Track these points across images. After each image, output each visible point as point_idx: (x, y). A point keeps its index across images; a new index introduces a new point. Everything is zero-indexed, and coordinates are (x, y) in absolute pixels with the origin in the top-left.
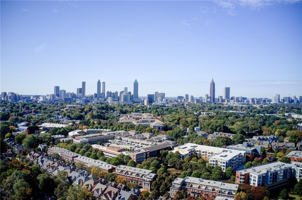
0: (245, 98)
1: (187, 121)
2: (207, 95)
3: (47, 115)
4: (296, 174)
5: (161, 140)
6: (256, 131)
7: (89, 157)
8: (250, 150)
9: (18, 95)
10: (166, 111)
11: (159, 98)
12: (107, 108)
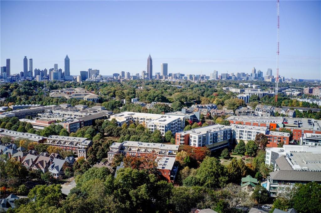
0: (183, 74)
1: (123, 93)
2: (144, 72)
4: (236, 135)
5: (96, 110)
6: (194, 101)
7: (16, 131)
8: (189, 116)
10: (101, 86)
11: (93, 75)
12: (36, 85)
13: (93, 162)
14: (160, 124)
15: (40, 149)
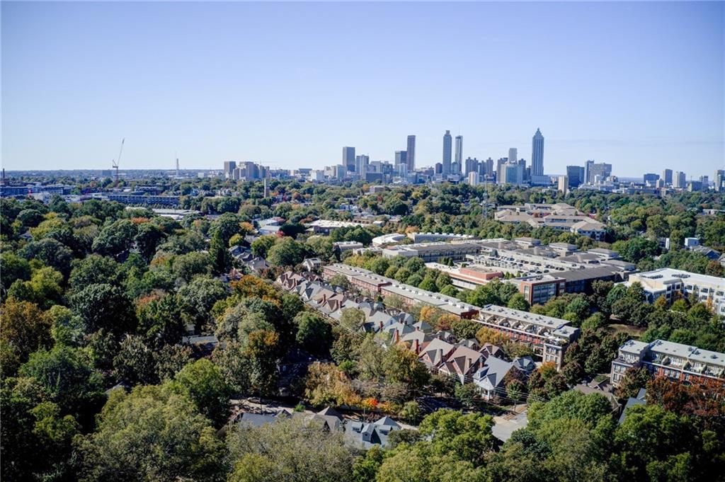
1: (666, 222)
2: (721, 173)
3: (324, 203)
5: (597, 259)
7: (417, 286)
9: (261, 166)
10: (612, 203)
11: (595, 177)
12: (466, 192)
13: (575, 378)
15: (462, 332)
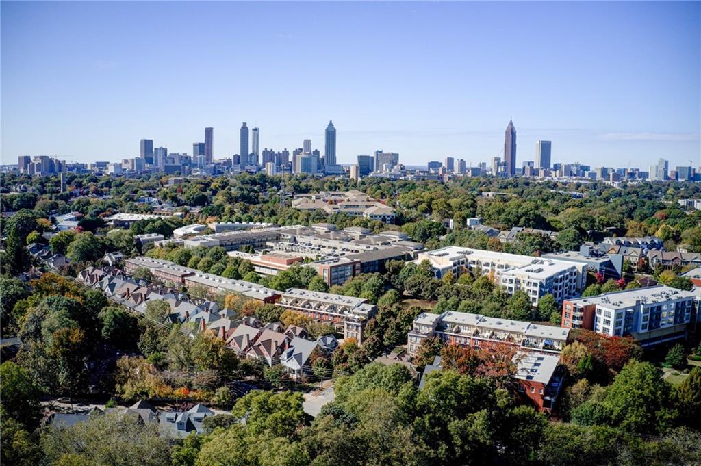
0: (587, 167)
1: (449, 205)
2: (497, 159)
3: (123, 196)
5: (389, 241)
6: (610, 230)
7: (220, 275)
8: (596, 263)
9: (57, 160)
10: (401, 189)
11: (384, 165)
12: (265, 182)
13: (375, 352)
14: (529, 278)
15: (266, 316)
